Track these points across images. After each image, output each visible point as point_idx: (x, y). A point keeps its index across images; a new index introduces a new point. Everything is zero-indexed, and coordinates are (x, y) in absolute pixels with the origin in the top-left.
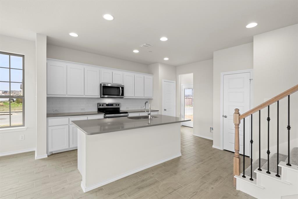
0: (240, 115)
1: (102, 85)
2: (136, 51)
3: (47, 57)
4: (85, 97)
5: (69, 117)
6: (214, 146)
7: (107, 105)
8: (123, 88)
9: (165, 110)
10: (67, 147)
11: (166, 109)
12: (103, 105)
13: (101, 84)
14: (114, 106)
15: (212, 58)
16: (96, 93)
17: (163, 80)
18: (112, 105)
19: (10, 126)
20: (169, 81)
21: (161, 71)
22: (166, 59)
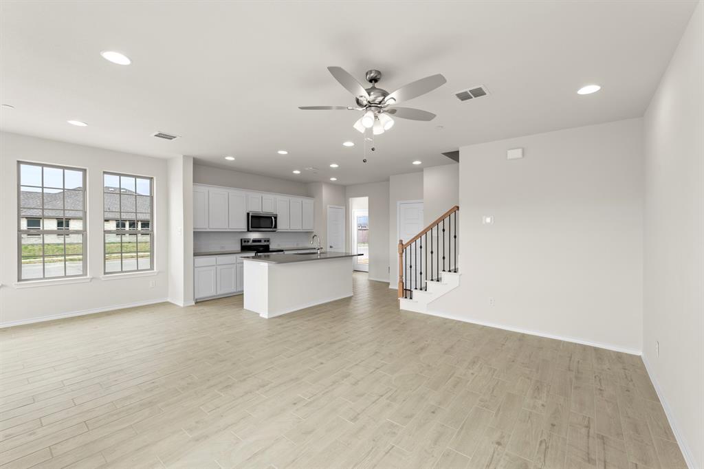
0: (403, 245)
1: (250, 215)
2: (297, 172)
3: (194, 182)
4: (229, 230)
5: (217, 256)
6: (390, 287)
7: (254, 241)
8: (276, 218)
9: (331, 247)
10: (215, 294)
11: (332, 245)
12: (248, 242)
13: (248, 214)
14: (263, 243)
15: (388, 180)
16: (242, 225)
17: (328, 206)
18: (259, 241)
19: (138, 270)
20: (336, 207)
21: (325, 193)
22: (333, 179)
